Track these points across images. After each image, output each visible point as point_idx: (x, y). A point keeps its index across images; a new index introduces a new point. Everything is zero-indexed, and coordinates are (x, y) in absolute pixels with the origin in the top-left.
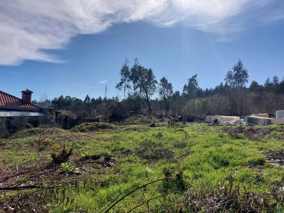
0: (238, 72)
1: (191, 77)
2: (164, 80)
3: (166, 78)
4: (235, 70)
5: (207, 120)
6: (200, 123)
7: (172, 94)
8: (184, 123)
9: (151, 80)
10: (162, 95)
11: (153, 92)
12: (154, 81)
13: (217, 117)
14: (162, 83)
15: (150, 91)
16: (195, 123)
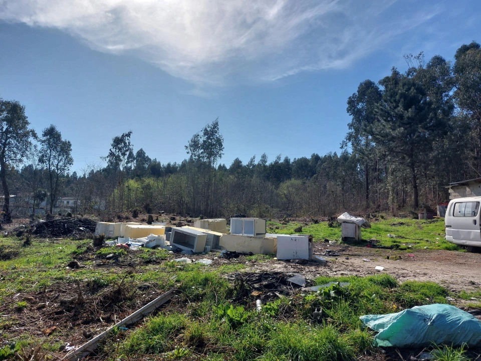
0: (208, 138)
1: (120, 135)
2: (52, 134)
3: (58, 129)
4: (205, 134)
5: (99, 231)
6: (81, 239)
7: (68, 165)
8: (27, 243)
9: (20, 129)
10: (45, 166)
11: (22, 156)
12: (28, 132)
13: (119, 226)
14: (49, 140)
15: (14, 153)
16: (66, 241)
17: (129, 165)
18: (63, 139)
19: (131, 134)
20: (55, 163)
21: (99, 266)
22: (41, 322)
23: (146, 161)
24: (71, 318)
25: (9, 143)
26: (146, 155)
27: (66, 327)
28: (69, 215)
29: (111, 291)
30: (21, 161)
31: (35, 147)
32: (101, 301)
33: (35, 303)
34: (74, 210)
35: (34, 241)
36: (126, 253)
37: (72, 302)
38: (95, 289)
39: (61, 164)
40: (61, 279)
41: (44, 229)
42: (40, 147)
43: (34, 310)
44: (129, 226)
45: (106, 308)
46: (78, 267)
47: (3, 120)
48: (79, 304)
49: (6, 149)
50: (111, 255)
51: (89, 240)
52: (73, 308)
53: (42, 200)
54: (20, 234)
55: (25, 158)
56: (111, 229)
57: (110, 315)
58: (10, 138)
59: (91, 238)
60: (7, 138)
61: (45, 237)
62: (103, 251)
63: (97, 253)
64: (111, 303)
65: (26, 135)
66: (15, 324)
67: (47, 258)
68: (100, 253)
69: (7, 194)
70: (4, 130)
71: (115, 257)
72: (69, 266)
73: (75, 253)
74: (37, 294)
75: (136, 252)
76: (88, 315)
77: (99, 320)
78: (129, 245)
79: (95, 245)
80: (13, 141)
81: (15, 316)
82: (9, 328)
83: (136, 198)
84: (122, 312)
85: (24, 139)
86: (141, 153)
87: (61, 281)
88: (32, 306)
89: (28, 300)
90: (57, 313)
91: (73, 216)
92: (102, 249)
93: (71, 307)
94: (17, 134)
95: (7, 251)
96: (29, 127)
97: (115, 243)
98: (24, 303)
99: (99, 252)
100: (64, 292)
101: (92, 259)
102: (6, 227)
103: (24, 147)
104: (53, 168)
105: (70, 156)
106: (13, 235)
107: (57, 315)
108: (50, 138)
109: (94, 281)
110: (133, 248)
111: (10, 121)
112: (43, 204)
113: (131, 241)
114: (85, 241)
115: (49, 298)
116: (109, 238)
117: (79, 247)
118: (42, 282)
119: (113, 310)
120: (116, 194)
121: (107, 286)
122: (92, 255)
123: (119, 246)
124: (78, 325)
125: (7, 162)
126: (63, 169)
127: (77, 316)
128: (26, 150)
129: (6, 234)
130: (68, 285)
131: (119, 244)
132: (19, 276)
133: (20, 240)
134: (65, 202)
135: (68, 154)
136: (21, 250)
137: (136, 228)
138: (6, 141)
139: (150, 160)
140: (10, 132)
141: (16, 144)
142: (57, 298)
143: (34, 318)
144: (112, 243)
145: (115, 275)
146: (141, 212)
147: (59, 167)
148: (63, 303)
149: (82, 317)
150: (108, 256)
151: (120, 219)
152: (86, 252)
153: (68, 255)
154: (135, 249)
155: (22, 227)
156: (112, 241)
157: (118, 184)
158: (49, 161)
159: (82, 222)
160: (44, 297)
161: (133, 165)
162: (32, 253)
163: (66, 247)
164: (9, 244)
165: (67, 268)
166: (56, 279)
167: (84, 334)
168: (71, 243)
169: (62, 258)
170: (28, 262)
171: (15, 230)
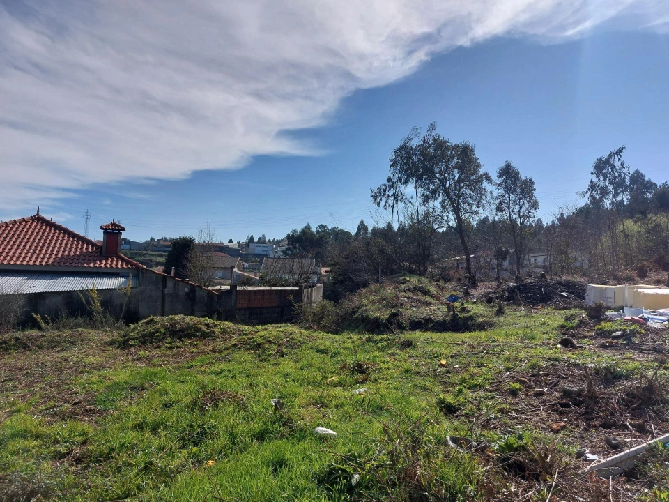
1: (605, 155)
2: (508, 173)
5: (591, 299)
6: (566, 309)
7: (533, 211)
8: (500, 312)
9: (473, 174)
10: (505, 215)
11: (478, 207)
12: (481, 177)
13: (623, 290)
14: (505, 181)
15: (469, 205)
16: (546, 310)
17: (619, 198)
18: (523, 177)
19: (623, 151)
20: (516, 211)
21: (604, 347)
22: (544, 413)
23: (647, 188)
24: (582, 415)
25: (463, 194)
26: (647, 179)
27: (578, 426)
28: (543, 276)
29: (638, 387)
30: (477, 213)
31: (491, 193)
32: (623, 399)
33: (530, 387)
34: (547, 269)
35: (508, 310)
36: (643, 331)
37: (579, 393)
38: (608, 379)
39: (524, 209)
40: (556, 360)
41: (517, 295)
42: (496, 193)
43: (531, 395)
44: (639, 290)
45: (634, 409)
46: (573, 346)
47: (454, 168)
48: (591, 398)
49: (460, 201)
50: (619, 333)
51: (578, 310)
52: (582, 402)
53: (504, 258)
54: (489, 301)
55: (481, 208)
56: (610, 294)
57: (644, 423)
58: (463, 187)
59: (581, 307)
60: (461, 188)
61: (519, 305)
62: (606, 326)
63: (596, 328)
64: (640, 405)
65: (479, 181)
66: (513, 410)
67: (528, 331)
68: (601, 329)
69: (467, 254)
70: (456, 179)
71: (627, 336)
72: (560, 343)
73: (562, 327)
74: (531, 376)
75: (661, 330)
76: (607, 416)
77: (625, 427)
78: (646, 320)
79: (591, 317)
80: (466, 191)
81: (510, 400)
82: (507, 413)
83: (638, 248)
84: (663, 421)
85: (478, 186)
86: (637, 178)
87: (557, 363)
88: (528, 391)
89: (522, 382)
90: (562, 405)
91: (548, 277)
92: (603, 324)
93: (580, 401)
94: (470, 181)
95: (480, 320)
96: (482, 171)
97: (620, 315)
98: (517, 385)
99: (597, 327)
100: (563, 378)
101: (591, 337)
102: (473, 291)
103: (479, 195)
104: (514, 217)
105: (534, 198)
106: (483, 302)
107: (562, 407)
108: (507, 179)
109: (605, 368)
110: (651, 324)
111: (460, 167)
112: (506, 263)
113: (646, 313)
114: (573, 311)
115: (546, 383)
116: (608, 308)
117: (567, 319)
118: (533, 361)
119: (646, 416)
120: (605, 245)
121: (627, 377)
122: (588, 331)
123: (628, 320)
124: (594, 427)
125: (463, 217)
126: (528, 217)
127: (590, 414)
128: (481, 197)
129: (475, 300)
130: (568, 370)
131: (629, 317)
132: (502, 350)
133: (491, 307)
134: (532, 260)
135: (531, 196)
136: (495, 319)
137: (653, 294)
138: (459, 192)
139: (655, 185)
140: (463, 181)
141: (470, 194)
142: (557, 384)
143: (533, 406)
144: (616, 316)
145: (637, 364)
146: (651, 270)
147: (522, 214)
148: (566, 393)
149: (599, 417)
150: (614, 334)
151: (618, 280)
152: (579, 326)
153: (554, 329)
154: (657, 326)
155: (490, 293)
156: (616, 313)
157: (607, 229)
158: (509, 208)
159: (564, 285)
160: (540, 382)
161: (625, 198)
162: (509, 324)
163: (550, 319)
164: (482, 312)
165: (559, 346)
166: (549, 359)
167: (608, 442)
168: (554, 313)
169: (547, 333)
170: (507, 335)
171: (484, 296)
